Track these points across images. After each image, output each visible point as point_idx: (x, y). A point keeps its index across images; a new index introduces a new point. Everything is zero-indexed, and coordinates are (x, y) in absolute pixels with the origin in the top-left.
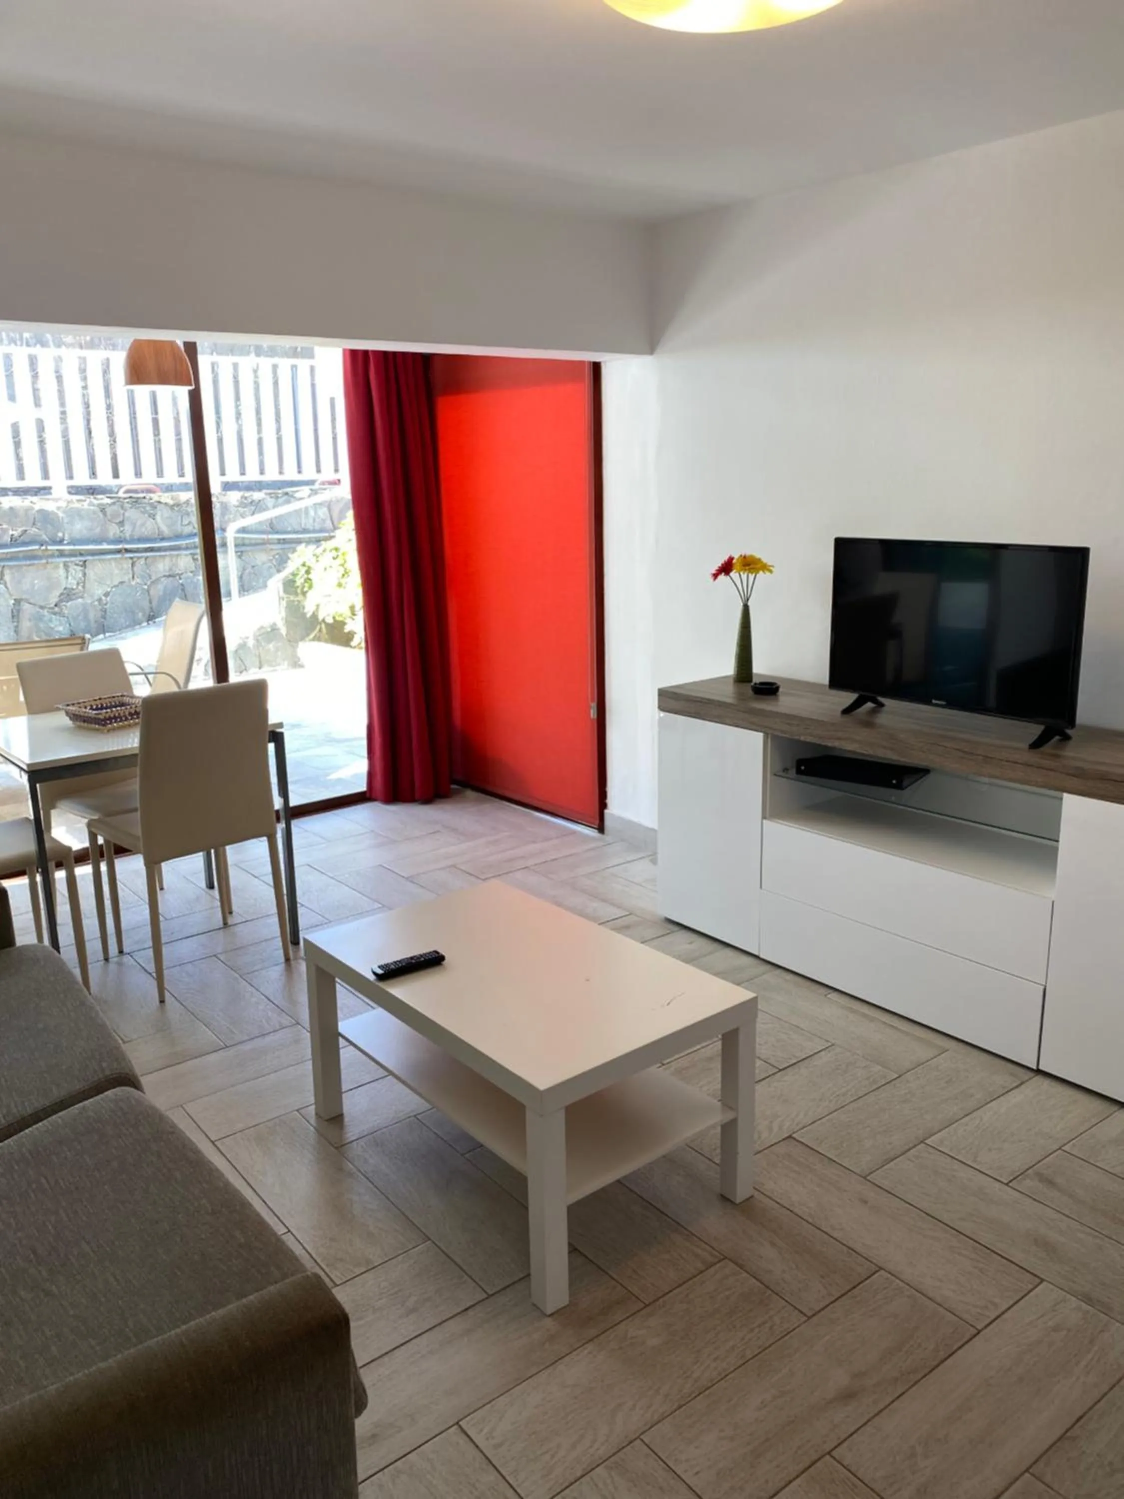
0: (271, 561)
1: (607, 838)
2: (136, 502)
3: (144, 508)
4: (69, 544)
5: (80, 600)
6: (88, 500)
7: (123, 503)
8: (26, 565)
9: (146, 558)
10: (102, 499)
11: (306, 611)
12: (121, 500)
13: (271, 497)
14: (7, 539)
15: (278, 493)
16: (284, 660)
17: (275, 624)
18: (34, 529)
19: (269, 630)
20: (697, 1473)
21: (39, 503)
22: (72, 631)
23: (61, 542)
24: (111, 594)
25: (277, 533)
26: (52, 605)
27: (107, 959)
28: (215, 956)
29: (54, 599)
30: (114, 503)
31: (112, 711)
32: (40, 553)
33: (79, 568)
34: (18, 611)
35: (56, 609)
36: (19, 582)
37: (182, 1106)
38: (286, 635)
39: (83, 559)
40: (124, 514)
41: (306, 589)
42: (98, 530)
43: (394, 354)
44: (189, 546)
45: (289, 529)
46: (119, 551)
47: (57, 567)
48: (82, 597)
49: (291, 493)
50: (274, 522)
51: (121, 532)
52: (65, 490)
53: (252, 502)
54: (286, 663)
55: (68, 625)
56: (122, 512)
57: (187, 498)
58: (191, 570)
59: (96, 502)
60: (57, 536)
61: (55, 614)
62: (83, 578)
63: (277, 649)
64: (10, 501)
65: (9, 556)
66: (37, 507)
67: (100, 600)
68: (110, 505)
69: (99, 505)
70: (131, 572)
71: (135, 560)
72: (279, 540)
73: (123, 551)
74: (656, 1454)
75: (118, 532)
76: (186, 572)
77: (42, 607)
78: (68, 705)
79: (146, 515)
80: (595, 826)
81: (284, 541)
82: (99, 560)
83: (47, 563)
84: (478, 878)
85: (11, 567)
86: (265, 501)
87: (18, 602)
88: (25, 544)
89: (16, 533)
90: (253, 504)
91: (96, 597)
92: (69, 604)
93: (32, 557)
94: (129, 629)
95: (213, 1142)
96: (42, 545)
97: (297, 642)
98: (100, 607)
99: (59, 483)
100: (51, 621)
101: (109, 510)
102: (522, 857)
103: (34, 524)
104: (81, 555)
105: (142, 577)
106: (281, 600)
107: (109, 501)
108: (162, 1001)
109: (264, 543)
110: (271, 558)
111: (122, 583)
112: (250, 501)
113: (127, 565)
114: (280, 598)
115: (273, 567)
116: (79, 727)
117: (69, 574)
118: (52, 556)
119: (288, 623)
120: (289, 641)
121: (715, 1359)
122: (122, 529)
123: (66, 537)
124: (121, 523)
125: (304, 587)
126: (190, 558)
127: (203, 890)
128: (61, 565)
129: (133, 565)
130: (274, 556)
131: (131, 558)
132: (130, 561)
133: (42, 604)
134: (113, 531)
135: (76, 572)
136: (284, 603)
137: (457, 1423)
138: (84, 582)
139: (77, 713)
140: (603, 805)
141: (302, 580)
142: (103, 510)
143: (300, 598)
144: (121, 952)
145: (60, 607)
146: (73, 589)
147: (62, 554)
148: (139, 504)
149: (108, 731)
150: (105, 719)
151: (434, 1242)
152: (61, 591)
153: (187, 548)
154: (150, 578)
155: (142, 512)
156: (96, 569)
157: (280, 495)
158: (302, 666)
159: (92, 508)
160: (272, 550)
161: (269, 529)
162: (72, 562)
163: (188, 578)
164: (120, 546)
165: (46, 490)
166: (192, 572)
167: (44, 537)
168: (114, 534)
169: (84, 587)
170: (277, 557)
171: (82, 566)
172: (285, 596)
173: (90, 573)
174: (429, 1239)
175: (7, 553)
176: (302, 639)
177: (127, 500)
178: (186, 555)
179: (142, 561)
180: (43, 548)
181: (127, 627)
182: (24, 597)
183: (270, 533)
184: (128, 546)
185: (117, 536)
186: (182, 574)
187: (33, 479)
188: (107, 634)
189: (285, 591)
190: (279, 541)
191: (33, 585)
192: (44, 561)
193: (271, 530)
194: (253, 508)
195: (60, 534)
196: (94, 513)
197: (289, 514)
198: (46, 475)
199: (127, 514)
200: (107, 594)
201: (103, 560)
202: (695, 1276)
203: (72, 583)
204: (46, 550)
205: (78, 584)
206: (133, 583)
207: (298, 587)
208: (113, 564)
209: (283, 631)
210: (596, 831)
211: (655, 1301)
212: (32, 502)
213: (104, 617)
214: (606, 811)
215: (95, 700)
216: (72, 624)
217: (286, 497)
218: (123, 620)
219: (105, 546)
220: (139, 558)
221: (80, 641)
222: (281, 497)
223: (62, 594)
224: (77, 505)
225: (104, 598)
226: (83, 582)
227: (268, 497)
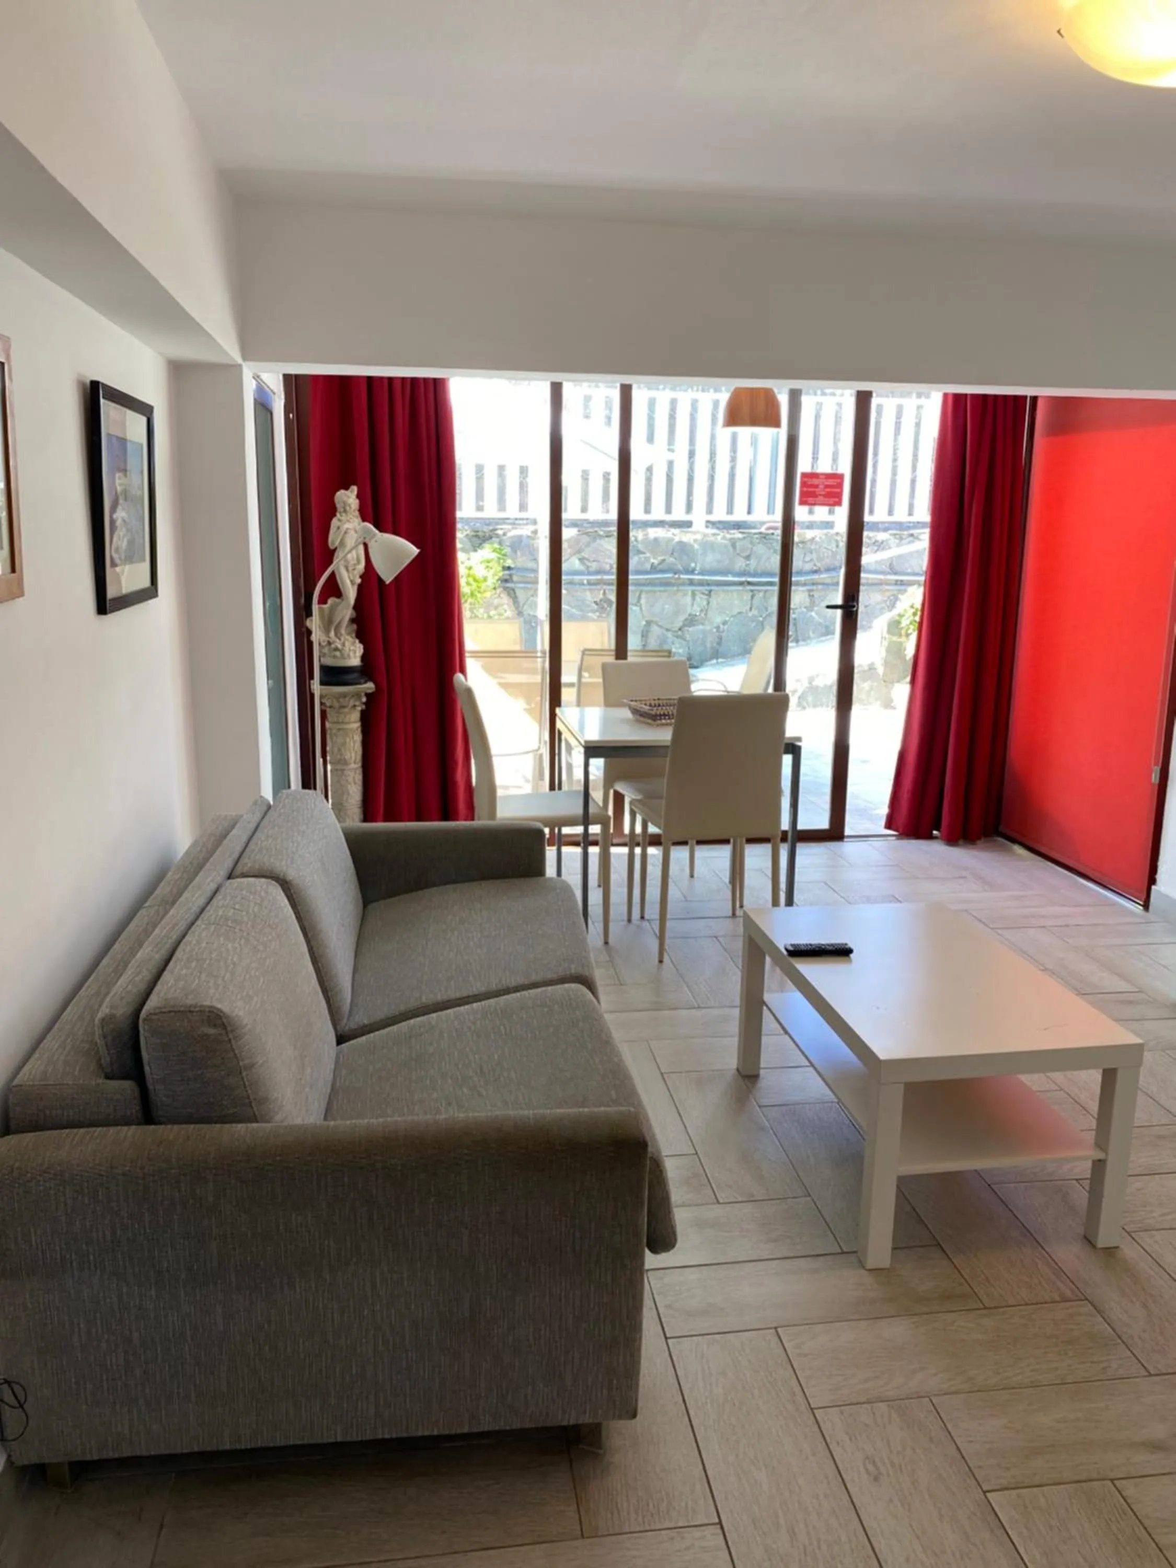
0: (885, 601)
1: (1150, 916)
2: (765, 538)
3: (771, 544)
4: (699, 574)
5: (701, 627)
6: (722, 534)
7: (752, 538)
8: (660, 591)
9: (766, 591)
10: (734, 534)
11: (906, 652)
12: (752, 535)
13: (895, 538)
14: (648, 566)
15: (904, 534)
16: (877, 700)
17: (873, 664)
18: (672, 559)
19: (866, 668)
20: (971, 1442)
21: (677, 535)
22: (689, 654)
23: (692, 572)
24: (729, 623)
25: (896, 574)
26: (676, 629)
27: (629, 920)
28: (716, 937)
29: (680, 624)
30: (744, 538)
31: (662, 709)
32: (673, 581)
33: (705, 597)
34: (648, 632)
35: (680, 633)
36: (652, 606)
37: (647, 1041)
38: (883, 676)
39: (708, 588)
40: (752, 549)
41: (910, 631)
42: (726, 562)
43: (996, 397)
44: (807, 582)
45: (909, 571)
46: (741, 584)
47: (685, 595)
48: (703, 624)
49: (916, 535)
50: (894, 563)
51: (747, 565)
52: (704, 524)
53: (874, 543)
54: (879, 703)
55: (687, 649)
56: (750, 546)
57: (813, 536)
58: (805, 605)
59: (728, 536)
60: (689, 565)
61: (677, 637)
62: (706, 607)
63: (871, 688)
64: (656, 532)
65: (648, 581)
66: (677, 539)
67: (718, 628)
68: (739, 539)
69: (731, 539)
70: (749, 603)
71: (755, 592)
72: (897, 581)
73: (746, 583)
74: (938, 1413)
75: (744, 565)
76: (800, 607)
77: (668, 630)
78: (632, 701)
79: (772, 551)
80: (1141, 903)
81: (902, 583)
82: (724, 591)
83: (678, 590)
84: (986, 925)
85: (647, 592)
86: (890, 542)
87: (649, 623)
88: (662, 571)
89: (656, 562)
90: (877, 544)
91: (715, 625)
92: (691, 629)
93: (666, 584)
94: (740, 657)
95: (662, 1074)
96: (675, 574)
97: (892, 683)
98: (717, 634)
99: (699, 517)
100: (673, 643)
101: (738, 544)
102: (1043, 917)
103: (672, 554)
104: (708, 585)
105: (758, 608)
106: (883, 640)
107: (740, 536)
108: (661, 961)
109: (881, 583)
110: (886, 599)
111: (740, 613)
112: (873, 541)
113: (746, 597)
114: (882, 638)
115: (886, 608)
116: (637, 721)
117: (695, 602)
118: (683, 584)
119: (886, 663)
120: (885, 681)
121: (1032, 1371)
122: (748, 562)
123: (698, 568)
124: (748, 558)
125: (909, 629)
126: (806, 594)
127: (726, 884)
128: (690, 593)
129: (752, 597)
130: (889, 597)
131: (752, 591)
132: (751, 594)
133: (668, 627)
134: (740, 564)
135: (701, 600)
136: (886, 643)
137: (776, 1328)
138: (707, 611)
139: (638, 709)
140: (1152, 880)
141: (908, 622)
142: (734, 545)
143: (903, 639)
144: (642, 917)
145: (683, 632)
146: (696, 615)
147: (691, 583)
148: (767, 539)
149: (658, 725)
150: (656, 715)
151: (813, 1200)
152: (686, 616)
153: (805, 584)
154: (767, 611)
155: (769, 549)
156: (720, 598)
157: (904, 537)
158: (894, 708)
159: (723, 541)
160: (887, 590)
161: (888, 570)
162: (698, 591)
163: (803, 612)
164: (743, 579)
165: (689, 524)
166: (805, 607)
167: (680, 567)
168: (740, 567)
169: (706, 614)
170: (892, 598)
171: (707, 595)
172: (887, 636)
173: (714, 601)
174: (809, 1195)
175: (647, 579)
176: (898, 681)
177: (757, 536)
178: (803, 591)
179: (761, 594)
180: (677, 576)
181: (739, 655)
182: (655, 619)
183: (889, 573)
184: (750, 579)
185: (742, 569)
186: (796, 609)
187: (679, 514)
188: (720, 660)
189: (889, 632)
190: (897, 583)
191: (663, 609)
192: (675, 588)
193: (890, 571)
194: (876, 548)
195: (693, 565)
196: (726, 546)
197: (911, 554)
198: (689, 508)
199: (755, 548)
200: (725, 623)
201: (728, 591)
202: (1046, 1303)
203: (696, 610)
204: (679, 578)
205: (701, 611)
206: (750, 614)
207: (902, 628)
208: (735, 594)
209: (881, 670)
210: (1141, 908)
211: (995, 1308)
212: (673, 534)
213: (719, 644)
214: (1153, 887)
215: (654, 700)
216: (691, 648)
217: (911, 539)
218: (735, 648)
219: (730, 578)
220: (759, 591)
221: (666, 654)
222: (905, 539)
223: (686, 620)
224: (712, 539)
225: (722, 626)
226: (705, 611)
227: (892, 538)
